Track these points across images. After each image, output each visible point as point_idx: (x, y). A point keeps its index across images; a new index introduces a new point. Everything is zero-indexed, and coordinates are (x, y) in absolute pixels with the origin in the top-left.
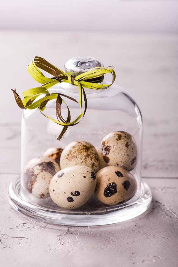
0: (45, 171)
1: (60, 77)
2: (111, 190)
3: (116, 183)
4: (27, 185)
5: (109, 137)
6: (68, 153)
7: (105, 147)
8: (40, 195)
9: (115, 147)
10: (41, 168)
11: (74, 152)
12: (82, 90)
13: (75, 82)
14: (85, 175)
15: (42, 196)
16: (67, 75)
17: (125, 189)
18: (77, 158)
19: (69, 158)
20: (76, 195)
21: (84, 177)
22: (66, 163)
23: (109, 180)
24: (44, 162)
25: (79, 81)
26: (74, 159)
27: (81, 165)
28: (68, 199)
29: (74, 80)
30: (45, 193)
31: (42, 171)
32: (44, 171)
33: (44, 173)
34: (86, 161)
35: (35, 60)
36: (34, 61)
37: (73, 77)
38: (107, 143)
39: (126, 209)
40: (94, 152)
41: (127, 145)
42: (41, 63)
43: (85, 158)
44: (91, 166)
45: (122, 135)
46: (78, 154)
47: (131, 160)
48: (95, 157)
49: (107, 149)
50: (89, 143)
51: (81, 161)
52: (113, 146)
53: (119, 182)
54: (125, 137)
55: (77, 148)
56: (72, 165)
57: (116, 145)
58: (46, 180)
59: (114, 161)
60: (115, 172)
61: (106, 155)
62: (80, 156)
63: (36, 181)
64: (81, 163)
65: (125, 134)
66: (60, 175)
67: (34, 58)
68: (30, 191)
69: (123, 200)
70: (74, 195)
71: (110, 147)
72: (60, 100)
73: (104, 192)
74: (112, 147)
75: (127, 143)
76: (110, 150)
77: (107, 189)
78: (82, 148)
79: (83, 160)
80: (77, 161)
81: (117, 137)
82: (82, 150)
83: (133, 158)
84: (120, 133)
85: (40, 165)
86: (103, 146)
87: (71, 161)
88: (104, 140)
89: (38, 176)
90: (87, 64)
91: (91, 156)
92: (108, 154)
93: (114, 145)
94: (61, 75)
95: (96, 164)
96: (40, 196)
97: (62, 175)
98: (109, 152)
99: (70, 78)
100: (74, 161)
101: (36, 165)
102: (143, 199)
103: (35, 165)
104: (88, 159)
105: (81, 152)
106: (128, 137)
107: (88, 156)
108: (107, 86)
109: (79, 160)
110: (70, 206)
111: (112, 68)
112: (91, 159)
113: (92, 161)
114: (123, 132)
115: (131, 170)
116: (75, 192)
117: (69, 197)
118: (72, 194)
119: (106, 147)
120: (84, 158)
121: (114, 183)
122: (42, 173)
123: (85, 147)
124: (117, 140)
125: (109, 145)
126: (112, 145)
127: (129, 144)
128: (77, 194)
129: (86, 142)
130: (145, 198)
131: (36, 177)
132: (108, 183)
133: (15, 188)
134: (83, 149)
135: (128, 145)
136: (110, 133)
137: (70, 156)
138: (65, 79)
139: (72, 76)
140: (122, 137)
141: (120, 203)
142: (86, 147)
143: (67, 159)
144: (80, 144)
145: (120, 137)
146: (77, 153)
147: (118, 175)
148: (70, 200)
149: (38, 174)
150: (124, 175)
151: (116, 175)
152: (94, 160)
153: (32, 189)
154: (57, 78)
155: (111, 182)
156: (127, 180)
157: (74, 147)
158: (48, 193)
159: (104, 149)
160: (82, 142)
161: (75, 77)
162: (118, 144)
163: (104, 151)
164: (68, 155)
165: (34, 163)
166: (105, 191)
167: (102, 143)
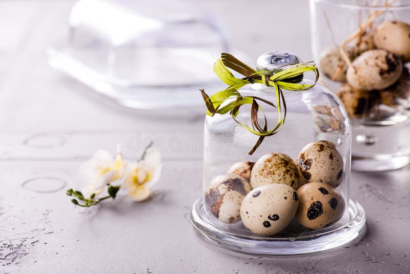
0: (233, 190)
1: (252, 77)
2: (315, 211)
3: (321, 202)
4: (212, 209)
5: (308, 148)
6: (263, 167)
7: (304, 161)
8: (229, 219)
9: (317, 160)
10: (227, 187)
11: (270, 167)
12: (280, 92)
13: (271, 83)
14: (286, 196)
15: (232, 220)
16: (261, 75)
17: (332, 208)
18: (274, 174)
19: (263, 174)
20: (274, 220)
21: (286, 198)
22: (260, 180)
23: (312, 199)
24: (231, 179)
25: (275, 81)
26: (270, 175)
27: (279, 183)
28: (264, 224)
29: (269, 80)
30: (235, 216)
31: (229, 190)
32: (231, 190)
33: (232, 192)
34: (285, 178)
35: (222, 57)
36: (221, 59)
37: (268, 76)
38: (307, 156)
39: (335, 234)
40: (294, 167)
41: (331, 157)
42: (229, 60)
43: (284, 175)
44: (290, 184)
45: (324, 145)
46: (275, 170)
47: (337, 174)
48: (295, 173)
49: (308, 163)
50: (287, 156)
51: (280, 178)
52: (315, 159)
53: (324, 200)
54: (328, 147)
55: (274, 162)
56: (268, 182)
57: (318, 157)
58: (235, 200)
59: (317, 176)
60: (319, 189)
61: (306, 170)
62: (277, 172)
63: (223, 202)
64: (279, 180)
65: (328, 144)
66: (256, 194)
67: (221, 55)
68: (216, 215)
69: (331, 222)
70: (272, 219)
71: (311, 160)
72: (255, 106)
73: (308, 214)
74: (314, 161)
75: (331, 154)
76: (311, 164)
77: (311, 210)
78: (280, 162)
79: (281, 177)
80: (275, 178)
81: (318, 148)
82: (280, 165)
83: (339, 171)
84: (321, 143)
85: (225, 183)
86: (301, 159)
87: (267, 178)
88: (302, 152)
89: (224, 196)
90: (283, 61)
91: (291, 172)
92: (309, 169)
93: (315, 157)
94: (253, 74)
95: (296, 181)
96: (228, 221)
97: (259, 194)
98: (310, 166)
99: (264, 78)
100: (271, 178)
101: (221, 184)
102: (355, 221)
103: (219, 184)
104: (287, 176)
105: (279, 167)
106: (332, 147)
107: (287, 171)
108: (309, 87)
109: (276, 177)
110: (266, 232)
111: (313, 64)
112: (291, 176)
113: (291, 178)
114: (325, 142)
115: (337, 186)
116: (274, 216)
117: (266, 221)
118: (269, 217)
119: (307, 161)
120: (282, 174)
121: (319, 202)
122: (228, 193)
123: (283, 162)
124: (319, 151)
125: (309, 157)
126: (313, 158)
127: (333, 155)
128: (276, 217)
129: (284, 155)
130: (358, 221)
131: (222, 197)
132: (312, 202)
133: (200, 210)
134: (282, 163)
135: (333, 157)
136: (308, 143)
137: (265, 171)
138: (258, 79)
139: (266, 76)
140: (325, 148)
141: (327, 226)
142: (285, 160)
143: (262, 175)
144: (277, 157)
145: (322, 148)
146: (274, 168)
147: (322, 192)
148: (267, 224)
149: (224, 194)
150: (329, 192)
151: (320, 192)
152: (294, 177)
153: (218, 213)
154: (248, 78)
155: (315, 200)
156: (334, 197)
157: (269, 161)
158: (239, 216)
159: (303, 163)
160: (280, 155)
161: (269, 76)
162: (321, 156)
163: (303, 166)
164: (263, 170)
165: (217, 181)
166: (309, 212)
167: (300, 155)
